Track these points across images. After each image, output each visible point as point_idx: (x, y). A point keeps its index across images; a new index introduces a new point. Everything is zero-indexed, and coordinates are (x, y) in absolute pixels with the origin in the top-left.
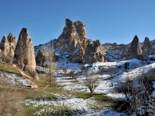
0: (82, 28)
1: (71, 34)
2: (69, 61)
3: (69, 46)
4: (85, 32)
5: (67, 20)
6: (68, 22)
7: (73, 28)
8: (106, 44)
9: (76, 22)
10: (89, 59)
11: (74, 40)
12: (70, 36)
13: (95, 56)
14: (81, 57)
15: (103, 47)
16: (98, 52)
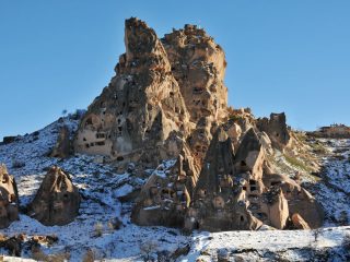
0: (203, 58)
1: (149, 90)
2: (126, 219)
3: (136, 143)
4: (219, 77)
5: (133, 25)
6: (137, 33)
7: (158, 60)
8: (324, 132)
9: (176, 33)
10: (215, 209)
11: (158, 119)
12: (142, 98)
13: (243, 195)
14: (183, 198)
15: (306, 147)
16: (257, 174)
